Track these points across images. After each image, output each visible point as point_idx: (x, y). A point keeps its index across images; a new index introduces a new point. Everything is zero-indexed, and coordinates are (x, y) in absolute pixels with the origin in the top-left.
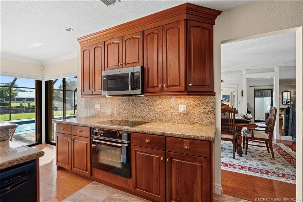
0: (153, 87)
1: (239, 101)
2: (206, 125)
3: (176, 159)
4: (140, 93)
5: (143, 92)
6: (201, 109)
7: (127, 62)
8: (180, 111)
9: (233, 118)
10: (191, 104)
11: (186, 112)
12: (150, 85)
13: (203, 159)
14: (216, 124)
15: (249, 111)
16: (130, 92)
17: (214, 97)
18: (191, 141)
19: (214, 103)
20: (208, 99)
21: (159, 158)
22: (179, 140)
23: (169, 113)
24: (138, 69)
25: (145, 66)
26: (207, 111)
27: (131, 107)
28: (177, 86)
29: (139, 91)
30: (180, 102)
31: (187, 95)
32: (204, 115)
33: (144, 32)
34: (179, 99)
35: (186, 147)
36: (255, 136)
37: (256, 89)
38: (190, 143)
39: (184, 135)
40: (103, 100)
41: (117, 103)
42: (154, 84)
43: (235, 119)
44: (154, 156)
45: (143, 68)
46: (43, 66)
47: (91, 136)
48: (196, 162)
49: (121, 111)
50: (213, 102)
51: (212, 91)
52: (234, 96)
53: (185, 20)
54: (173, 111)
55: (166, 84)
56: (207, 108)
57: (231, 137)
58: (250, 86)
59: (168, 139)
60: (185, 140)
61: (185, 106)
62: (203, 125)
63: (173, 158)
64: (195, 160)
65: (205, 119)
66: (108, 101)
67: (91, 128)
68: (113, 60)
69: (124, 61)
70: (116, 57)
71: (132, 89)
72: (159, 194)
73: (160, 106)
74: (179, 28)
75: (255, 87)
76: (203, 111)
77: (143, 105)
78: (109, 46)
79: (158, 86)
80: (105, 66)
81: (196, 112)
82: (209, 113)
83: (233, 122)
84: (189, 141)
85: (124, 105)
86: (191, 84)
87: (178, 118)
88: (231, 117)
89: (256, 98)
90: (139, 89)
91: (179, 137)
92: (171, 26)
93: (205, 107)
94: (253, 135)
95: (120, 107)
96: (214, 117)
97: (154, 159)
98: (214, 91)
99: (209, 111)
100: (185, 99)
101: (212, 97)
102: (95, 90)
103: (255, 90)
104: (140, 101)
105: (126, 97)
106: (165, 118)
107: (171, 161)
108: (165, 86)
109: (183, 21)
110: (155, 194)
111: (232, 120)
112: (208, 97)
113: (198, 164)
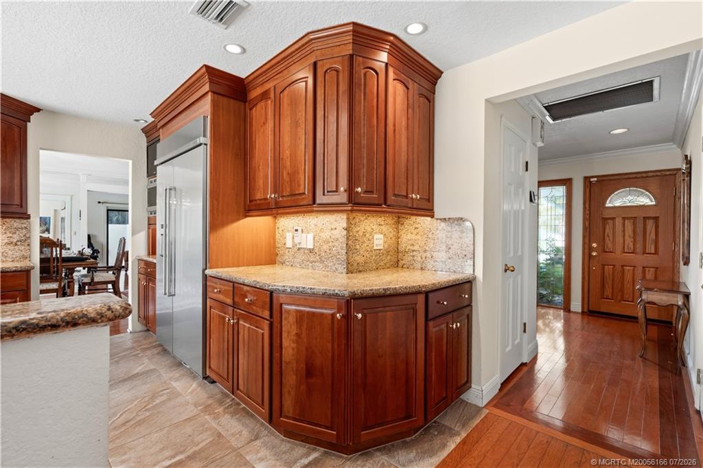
1: (73, 230)
2: (13, 261)
6: (4, 238)
9: (58, 256)
14: (32, 257)
15: (96, 250)
17: (29, 220)
19: (28, 229)
20: (16, 223)
26: (15, 240)
32: (9, 247)
36: (96, 280)
37: (109, 208)
43: (63, 256)
50: (26, 228)
51: (24, 212)
52: (63, 219)
56: (15, 236)
57: (54, 286)
58: (99, 202)
62: (7, 261)
65: (10, 253)
75: (108, 205)
76: (6, 241)
82: (19, 243)
83: (58, 262)
88: (54, 253)
89: (109, 225)
93: (10, 235)
94: (92, 279)
96: (28, 247)
98: (28, 213)
99: (18, 241)
101: (25, 221)
103: (108, 210)
111: (58, 258)
112: (18, 220)
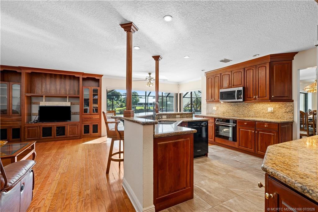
0: (250, 98)
3: (261, 131)
4: (242, 101)
5: (244, 100)
6: (284, 110)
7: (235, 84)
8: (269, 111)
10: (277, 107)
11: (273, 112)
12: (248, 97)
13: (274, 131)
16: (236, 100)
17: (293, 103)
18: (269, 123)
20: (288, 104)
21: (252, 131)
22: (263, 123)
23: (261, 112)
24: (241, 88)
25: (245, 86)
26: (287, 111)
27: (236, 109)
28: (264, 97)
29: (241, 100)
30: (269, 106)
31: (271, 102)
32: (285, 113)
33: (245, 69)
34: (268, 104)
35: (265, 126)
38: (268, 124)
39: (265, 121)
40: (218, 105)
41: (227, 106)
42: (250, 96)
44: (249, 130)
45: (244, 88)
46: (179, 85)
47: (214, 122)
48: (271, 133)
49: (230, 111)
50: (291, 106)
51: (291, 99)
53: (269, 62)
54: (264, 111)
55: (258, 96)
56: (287, 109)
59: (256, 123)
60: (265, 123)
61: (272, 108)
63: (260, 131)
64: (270, 132)
65: (286, 116)
66: (221, 105)
67: (214, 118)
68: (226, 84)
69: (233, 84)
70: (228, 82)
71: (238, 99)
72: (252, 149)
73: (255, 108)
74: (266, 67)
76: (284, 111)
77: (244, 107)
78: (223, 76)
79: (253, 97)
80: (221, 87)
81: (280, 112)
82: (289, 112)
84: (268, 123)
85: (231, 108)
86: (273, 96)
87: (267, 115)
90: (241, 99)
91: (262, 122)
92: (261, 65)
93: (286, 109)
95: (229, 109)
96: (292, 114)
97: (249, 132)
98: (293, 99)
100: (273, 104)
101: (291, 103)
102: (215, 99)
104: (242, 105)
105: (233, 103)
106: (259, 115)
107: (258, 133)
108: (257, 97)
109: (268, 63)
110: (250, 148)
112: (288, 103)
113: (272, 134)
